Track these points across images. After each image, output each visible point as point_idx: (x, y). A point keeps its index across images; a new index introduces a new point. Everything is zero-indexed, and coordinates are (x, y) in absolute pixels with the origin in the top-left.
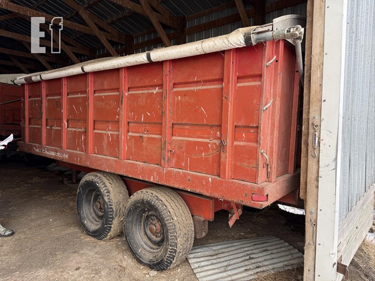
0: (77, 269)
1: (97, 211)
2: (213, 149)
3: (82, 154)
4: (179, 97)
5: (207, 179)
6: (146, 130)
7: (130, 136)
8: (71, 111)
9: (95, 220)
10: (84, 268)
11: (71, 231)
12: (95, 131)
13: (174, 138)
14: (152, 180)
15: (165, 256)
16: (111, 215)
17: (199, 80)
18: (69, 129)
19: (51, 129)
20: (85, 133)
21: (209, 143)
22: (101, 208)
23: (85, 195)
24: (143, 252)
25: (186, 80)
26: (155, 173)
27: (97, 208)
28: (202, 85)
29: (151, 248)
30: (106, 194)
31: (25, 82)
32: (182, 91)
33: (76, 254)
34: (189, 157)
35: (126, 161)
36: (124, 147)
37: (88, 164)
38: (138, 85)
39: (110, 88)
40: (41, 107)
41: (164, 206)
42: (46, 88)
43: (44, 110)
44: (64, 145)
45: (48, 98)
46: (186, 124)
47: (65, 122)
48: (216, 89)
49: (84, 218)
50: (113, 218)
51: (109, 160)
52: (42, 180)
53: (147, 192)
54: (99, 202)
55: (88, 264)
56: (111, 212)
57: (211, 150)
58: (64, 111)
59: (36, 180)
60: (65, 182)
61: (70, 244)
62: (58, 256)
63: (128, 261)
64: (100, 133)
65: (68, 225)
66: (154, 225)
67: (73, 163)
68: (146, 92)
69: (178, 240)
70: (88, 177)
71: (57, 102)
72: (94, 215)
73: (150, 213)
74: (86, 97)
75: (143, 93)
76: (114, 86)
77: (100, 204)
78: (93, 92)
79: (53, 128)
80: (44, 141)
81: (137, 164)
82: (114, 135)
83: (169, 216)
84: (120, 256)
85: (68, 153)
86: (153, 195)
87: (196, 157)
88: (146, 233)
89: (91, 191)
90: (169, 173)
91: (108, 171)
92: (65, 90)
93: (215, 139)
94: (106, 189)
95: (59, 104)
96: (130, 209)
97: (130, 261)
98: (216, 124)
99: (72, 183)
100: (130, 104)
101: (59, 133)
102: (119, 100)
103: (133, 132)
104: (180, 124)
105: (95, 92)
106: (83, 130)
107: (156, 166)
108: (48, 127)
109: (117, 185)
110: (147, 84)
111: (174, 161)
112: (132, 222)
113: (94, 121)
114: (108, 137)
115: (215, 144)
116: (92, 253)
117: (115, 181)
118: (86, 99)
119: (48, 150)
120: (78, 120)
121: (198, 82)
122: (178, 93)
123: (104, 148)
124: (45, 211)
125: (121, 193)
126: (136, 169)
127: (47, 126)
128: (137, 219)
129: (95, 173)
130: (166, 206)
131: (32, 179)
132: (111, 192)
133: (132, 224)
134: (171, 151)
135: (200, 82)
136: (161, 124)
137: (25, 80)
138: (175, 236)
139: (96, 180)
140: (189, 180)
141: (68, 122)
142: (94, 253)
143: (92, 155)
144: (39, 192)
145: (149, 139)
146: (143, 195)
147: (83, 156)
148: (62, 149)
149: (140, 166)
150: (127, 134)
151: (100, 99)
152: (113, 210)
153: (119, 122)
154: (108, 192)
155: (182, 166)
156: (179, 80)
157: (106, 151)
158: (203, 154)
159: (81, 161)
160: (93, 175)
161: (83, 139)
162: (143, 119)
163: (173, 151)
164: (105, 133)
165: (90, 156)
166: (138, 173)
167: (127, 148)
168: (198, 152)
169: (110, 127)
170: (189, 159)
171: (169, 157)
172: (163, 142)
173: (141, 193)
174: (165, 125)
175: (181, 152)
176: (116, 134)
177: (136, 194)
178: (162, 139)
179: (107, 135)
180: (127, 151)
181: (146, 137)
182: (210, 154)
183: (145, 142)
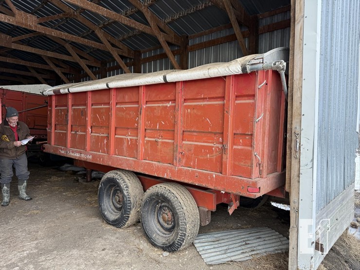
0: (103, 250)
1: (116, 203)
2: (216, 152)
3: (104, 156)
4: (189, 110)
5: (212, 175)
6: (161, 136)
7: (146, 140)
8: (95, 119)
9: (114, 211)
10: (109, 249)
11: (93, 221)
12: (116, 136)
13: (184, 142)
14: (165, 177)
15: (176, 239)
16: (129, 206)
17: (205, 97)
18: (92, 134)
19: (76, 134)
21: (213, 147)
22: (119, 201)
23: (106, 190)
24: (157, 237)
25: (195, 97)
26: (168, 170)
27: (116, 201)
28: (208, 101)
29: (164, 234)
30: (126, 189)
31: (54, 94)
32: (191, 106)
33: (100, 239)
35: (143, 161)
36: (141, 149)
37: (110, 164)
38: (154, 100)
39: (131, 101)
40: (67, 115)
42: (72, 99)
43: (70, 118)
44: (88, 147)
45: (73, 108)
46: (194, 132)
47: (89, 128)
48: (219, 104)
49: (105, 210)
50: (130, 209)
51: (129, 160)
52: (59, 178)
53: (161, 187)
54: (118, 196)
55: (111, 246)
56: (129, 203)
57: (214, 152)
58: (89, 119)
59: (54, 178)
60: (80, 181)
61: (95, 231)
62: (85, 240)
63: (144, 245)
64: (120, 138)
65: (90, 216)
66: (166, 214)
67: (97, 163)
68: (161, 105)
69: (187, 226)
70: (110, 175)
71: (82, 112)
72: (113, 207)
73: (163, 204)
74: (109, 108)
75: (158, 106)
76: (134, 100)
77: (119, 197)
78: (115, 104)
79: (78, 133)
80: (69, 144)
81: (152, 164)
82: (133, 139)
83: (179, 206)
84: (137, 241)
85: (91, 154)
86: (166, 189)
87: (203, 158)
88: (159, 222)
89: (111, 186)
90: (180, 170)
91: (127, 169)
92: (90, 101)
93: (218, 144)
94: (125, 185)
95: (84, 113)
96: (146, 201)
97: (145, 244)
98: (219, 132)
99: (87, 182)
100: (147, 114)
101: (83, 138)
102: (138, 111)
103: (149, 137)
104: (189, 131)
105: (117, 104)
106: (105, 135)
107: (169, 165)
108: (73, 132)
109: (134, 180)
110: (162, 98)
111: (184, 161)
112: (148, 211)
113: (116, 128)
114: (128, 141)
115: (218, 147)
116: (113, 238)
117: (132, 178)
118: (109, 110)
120: (101, 127)
121: (204, 99)
122: (187, 107)
123: (123, 150)
124: (68, 205)
125: (138, 188)
126: (152, 167)
127: (72, 131)
128: (152, 210)
129: (116, 171)
130: (177, 198)
131: (51, 178)
132: (130, 187)
133: (148, 213)
134: (181, 153)
135: (206, 98)
136: (174, 131)
137: (54, 92)
138: (184, 222)
139: (116, 177)
140: (197, 176)
141: (91, 128)
144: (59, 189)
145: (162, 142)
146: (157, 189)
147: (106, 157)
148: (86, 151)
149: (155, 165)
150: (144, 139)
151: (121, 110)
152: (131, 202)
153: (138, 129)
154: (127, 187)
155: (191, 165)
156: (189, 96)
157: (125, 152)
158: (208, 155)
159: (104, 161)
160: (113, 173)
161: (105, 143)
162: (158, 127)
163: (183, 153)
164: (125, 137)
165: (112, 156)
166: (154, 171)
167: (144, 150)
168: (204, 154)
169: (130, 133)
170: (196, 159)
171: (180, 157)
172: (175, 146)
173: (156, 187)
174: (177, 131)
175: (190, 154)
176: (135, 139)
177: (152, 188)
178: (175, 143)
179: (126, 139)
180: (144, 153)
181: (160, 142)
182: (214, 155)
183: (159, 146)
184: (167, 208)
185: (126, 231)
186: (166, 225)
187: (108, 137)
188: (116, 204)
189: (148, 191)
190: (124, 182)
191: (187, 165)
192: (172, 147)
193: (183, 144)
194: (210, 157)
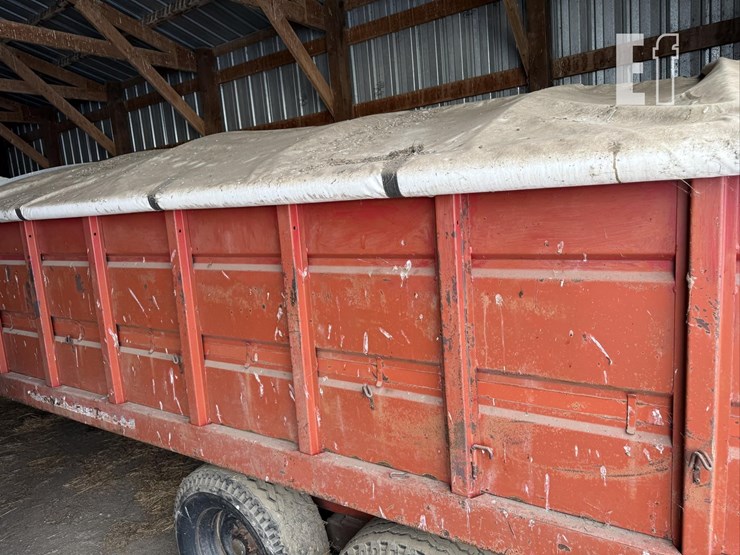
2: (643, 462)
3: (178, 425)
4: (498, 296)
5: (634, 552)
6: (380, 376)
7: (326, 388)
8: (123, 304)
12: (209, 363)
13: (484, 410)
14: (422, 525)
17: (576, 251)
18: (124, 349)
19: (70, 344)
20: (180, 368)
21: (624, 442)
22: (248, 553)
23: (199, 523)
25: (520, 251)
26: (432, 507)
27: (238, 553)
28: (585, 267)
30: (268, 534)
32: (507, 281)
34: (549, 472)
35: (324, 461)
36: (311, 418)
37: (200, 453)
38: (341, 251)
39: (248, 251)
40: (30, 289)
42: (38, 237)
43: (41, 297)
44: (117, 391)
45: (46, 263)
46: (525, 376)
47: (111, 333)
48: (646, 284)
51: (269, 450)
53: (404, 548)
54: (239, 537)
57: (632, 463)
58: (104, 304)
64: (224, 371)
67: (155, 444)
68: (370, 270)
70: (200, 482)
71: (78, 278)
74: (170, 271)
75: (360, 275)
77: (245, 543)
78: (188, 258)
79: (75, 342)
80: (54, 376)
82: (274, 380)
85: (133, 416)
87: (577, 476)
89: (212, 515)
90: (486, 517)
91: (267, 478)
92: (97, 246)
93: (645, 429)
94: (264, 519)
95: (83, 282)
98: (653, 389)
100: (318, 299)
101: (97, 359)
102: (279, 289)
103: (333, 377)
104: (507, 374)
105: (194, 258)
106: (168, 357)
108: (60, 339)
109: (289, 498)
110: (372, 248)
111: (492, 476)
113: (203, 337)
114: (254, 385)
115: (651, 448)
117: (280, 488)
118: (169, 279)
119: (70, 402)
120: (151, 329)
121: (565, 258)
122: (491, 286)
123: (243, 412)
126: (362, 486)
127: (55, 334)
129: (223, 472)
132: (281, 526)
134: (478, 448)
135: (580, 257)
136: (441, 366)
139: (229, 492)
141: (118, 330)
143: (209, 430)
144: (49, 465)
145: (394, 403)
146: (390, 554)
147: (182, 430)
148: (113, 403)
149: (375, 482)
150: (316, 382)
151: (216, 279)
153: (287, 347)
154: (272, 527)
155: (524, 493)
156: (491, 246)
157: (249, 421)
158: (603, 470)
159: (179, 443)
160: (216, 476)
161: (172, 381)
162: (366, 347)
163: (486, 451)
164: (243, 371)
165: (204, 431)
166: (372, 501)
167: (319, 419)
168: (583, 462)
169: (256, 356)
170: (547, 477)
171: (475, 465)
172: (451, 426)
173: (384, 546)
174: (456, 376)
175: (515, 454)
176: (281, 379)
177: (367, 547)
178: (450, 415)
179: (248, 378)
180: (321, 427)
181: (382, 397)
182: (631, 473)
183: (380, 410)
187: (181, 365)
190: (261, 511)
191: (504, 490)
192: (435, 422)
193: (482, 415)
194: (611, 478)
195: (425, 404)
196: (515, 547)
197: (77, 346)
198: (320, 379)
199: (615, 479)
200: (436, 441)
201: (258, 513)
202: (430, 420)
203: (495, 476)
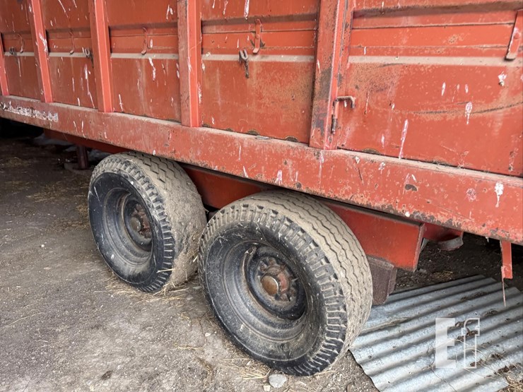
0: (104, 377)
3: (89, 113)
6: (258, 42)
7: (207, 62)
9: (132, 251)
10: (121, 373)
11: (85, 272)
12: (114, 56)
13: (354, 60)
14: (279, 180)
16: (169, 248)
18: (52, 54)
19: (14, 57)
20: (91, 60)
21: (500, 70)
22: (143, 230)
23: (106, 203)
24: (251, 332)
26: (290, 162)
27: (135, 229)
30: (155, 205)
33: (100, 333)
34: (409, 118)
35: (201, 129)
36: (193, 93)
37: (104, 136)
41: (312, 245)
44: (47, 92)
47: (41, 37)
49: (110, 249)
50: (173, 254)
51: (156, 126)
52: (26, 162)
53: (262, 208)
54: (137, 216)
55: (128, 359)
56: (168, 241)
58: (36, 9)
59: (14, 162)
60: (66, 166)
61: (86, 306)
63: (216, 349)
64: (125, 60)
65: (78, 256)
66: (275, 276)
67: (72, 133)
70: (109, 165)
72: (128, 241)
73: (263, 250)
77: (141, 221)
79: (18, 54)
81: (232, 139)
82: (164, 61)
83: (325, 268)
84: (196, 333)
85: (55, 110)
86: (280, 216)
87: (437, 118)
89: (118, 195)
91: (154, 153)
94: (153, 194)
96: (217, 243)
97: (218, 344)
99: (80, 169)
101: (32, 64)
106: (83, 54)
107: (293, 144)
108: (8, 54)
109: (177, 183)
111: (350, 130)
112: (221, 268)
113: (110, 29)
114: (149, 69)
116: (133, 329)
117: (171, 175)
119: (14, 105)
120: (71, 30)
123: (139, 98)
124: (32, 225)
125: (187, 201)
126: (231, 149)
127: (5, 51)
128: (231, 262)
129: (124, 157)
130: (316, 245)
131: (7, 161)
132: (166, 200)
133: (221, 271)
134: (341, 101)
136: (317, 17)
138: (340, 315)
139: (127, 171)
141: (47, 38)
142: (138, 327)
143: (112, 114)
144: (20, 185)
145: (267, 67)
146: (249, 213)
147: (91, 117)
148: (43, 101)
149: (242, 144)
150: (199, 59)
152: (173, 239)
153: (175, 25)
154: (159, 200)
155: (379, 144)
157: (144, 105)
158: (469, 107)
159: (89, 129)
160: (118, 160)
161: (87, 77)
162: (247, 9)
163: (349, 101)
164: (140, 58)
165: (108, 116)
166: (237, 163)
167: (200, 95)
168: (448, 100)
169: (151, 42)
170: (406, 123)
171: (336, 117)
172: (319, 75)
173: (245, 209)
174: (331, 16)
175: (377, 103)
176: (170, 60)
177: (231, 210)
178: (318, 64)
179: (144, 63)
180: (202, 103)
181: (257, 63)
182: (501, 105)
183: (254, 78)
184: (274, 260)
185: (166, 301)
186: (271, 299)
187: (92, 60)
188: (135, 234)
189: (219, 214)
190: (151, 187)
191: (360, 144)
192: (303, 81)
193: (351, 65)
194: (476, 115)
195: (296, 63)
196: (361, 192)
197: (19, 57)
198: (203, 55)
199: (480, 115)
200: (302, 100)
201: (149, 188)
202: (299, 79)
203: (353, 129)
